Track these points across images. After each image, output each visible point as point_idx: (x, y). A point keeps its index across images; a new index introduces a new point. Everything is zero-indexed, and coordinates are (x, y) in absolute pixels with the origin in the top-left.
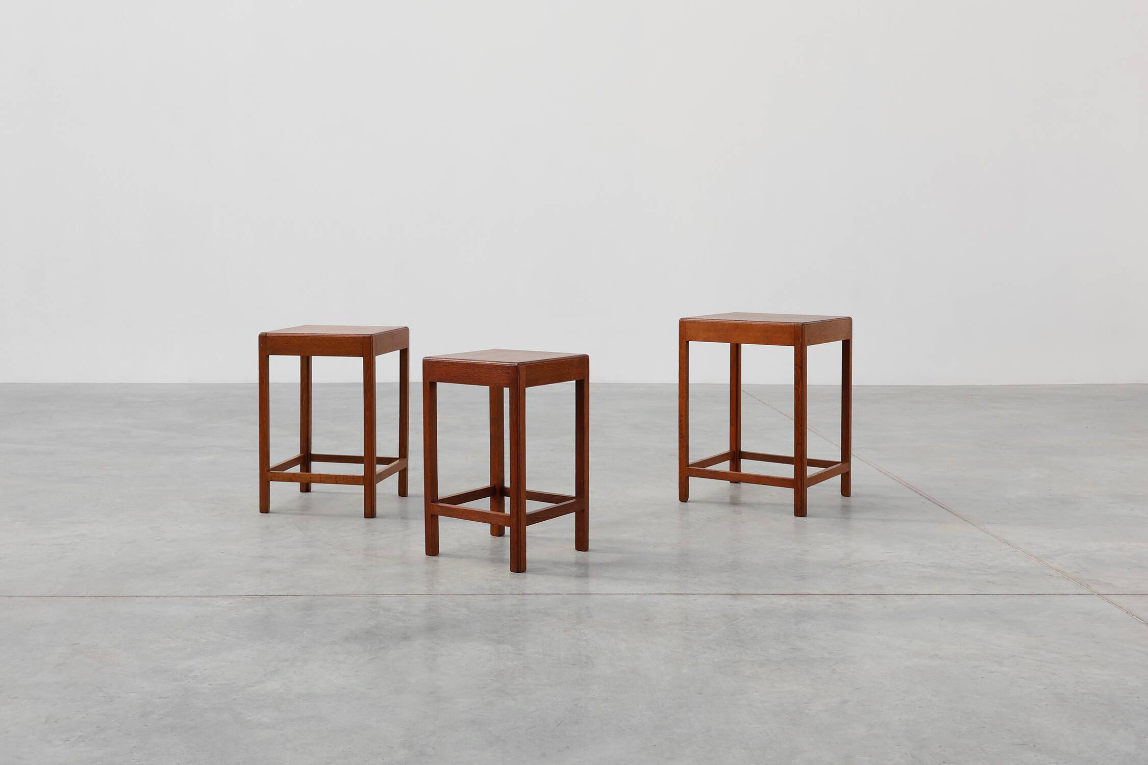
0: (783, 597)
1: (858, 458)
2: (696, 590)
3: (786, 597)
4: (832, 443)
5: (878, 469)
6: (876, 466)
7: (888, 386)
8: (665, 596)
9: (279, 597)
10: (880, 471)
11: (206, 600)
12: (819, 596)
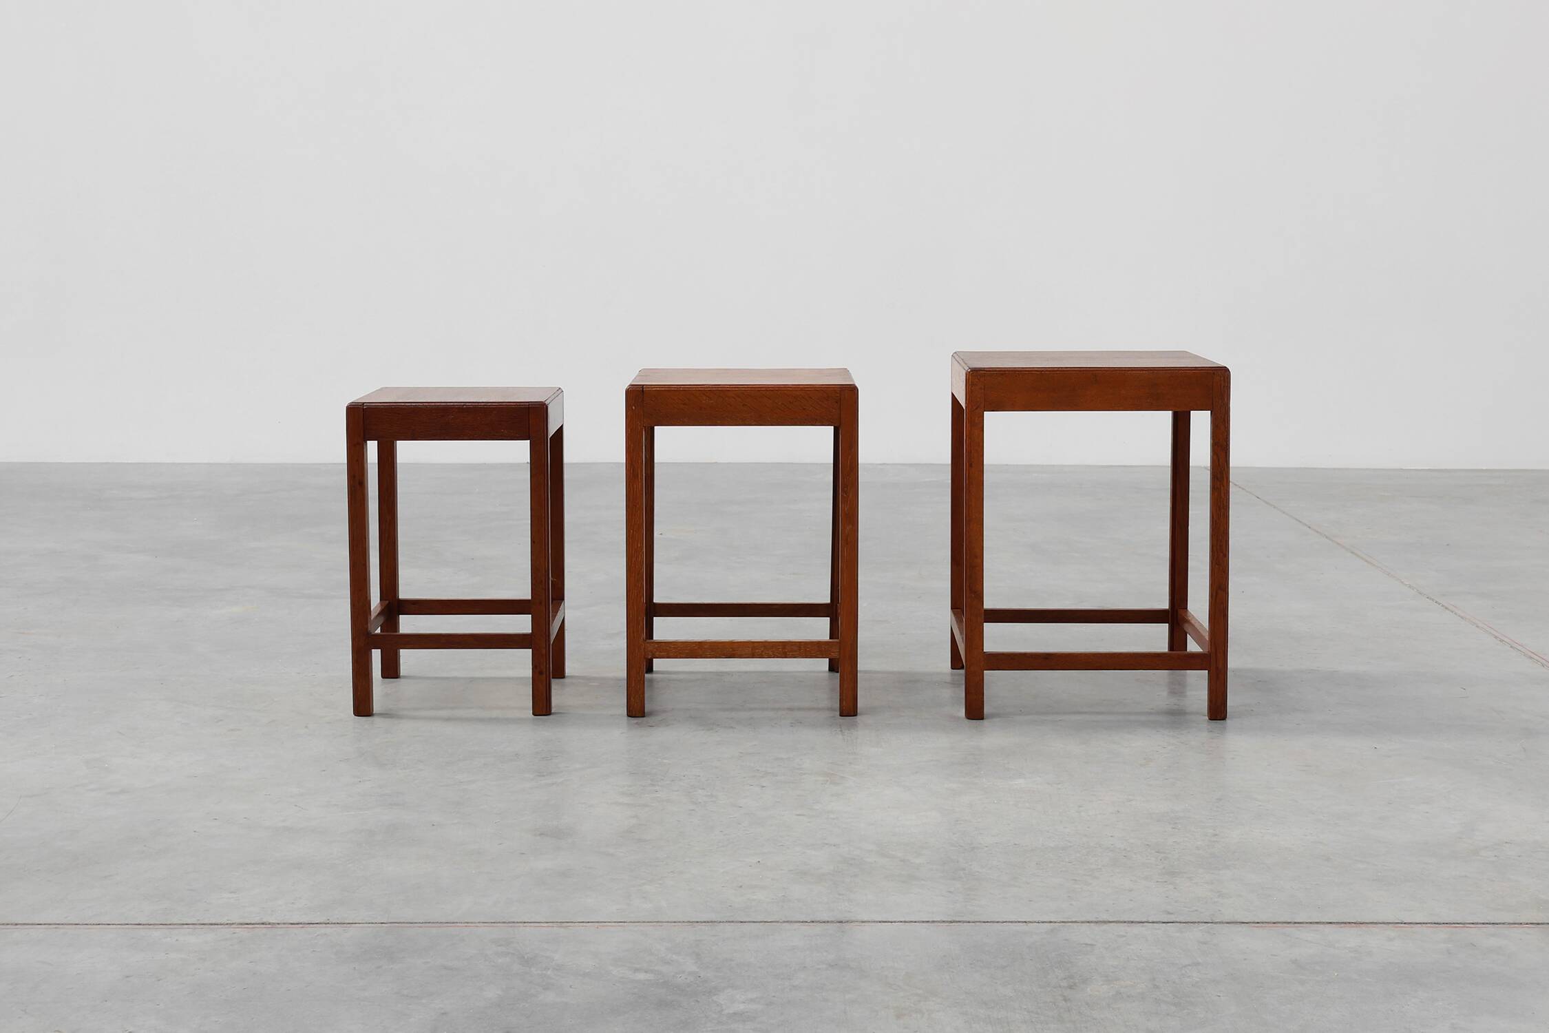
0: (1347, 930)
1: (1456, 614)
2: (1169, 913)
3: (1353, 930)
4: (1402, 582)
5: (1496, 637)
6: (1492, 631)
7: (1487, 470)
8: (1105, 927)
9: (310, 929)
10: (1502, 641)
11: (156, 934)
12: (1424, 929)
